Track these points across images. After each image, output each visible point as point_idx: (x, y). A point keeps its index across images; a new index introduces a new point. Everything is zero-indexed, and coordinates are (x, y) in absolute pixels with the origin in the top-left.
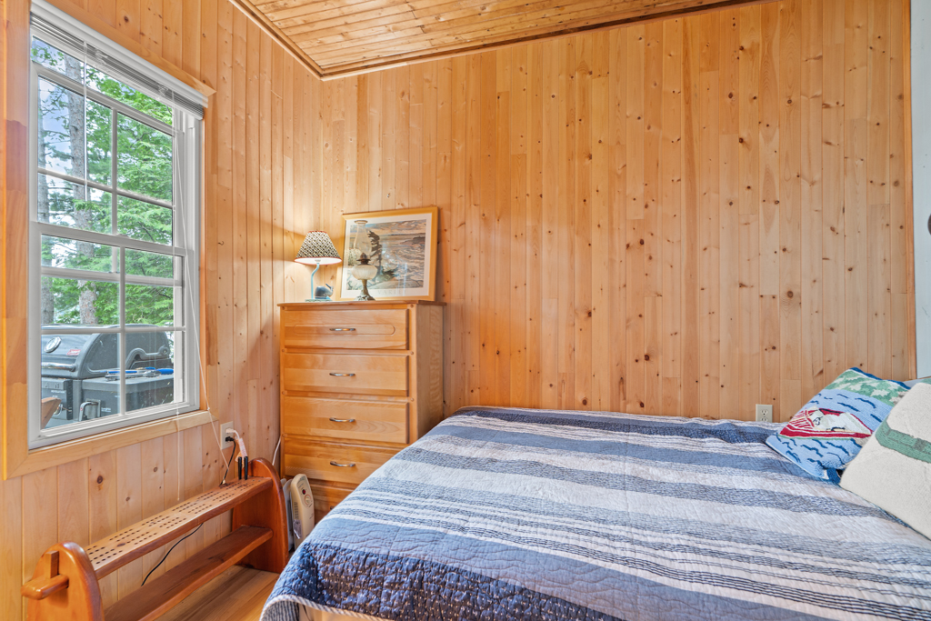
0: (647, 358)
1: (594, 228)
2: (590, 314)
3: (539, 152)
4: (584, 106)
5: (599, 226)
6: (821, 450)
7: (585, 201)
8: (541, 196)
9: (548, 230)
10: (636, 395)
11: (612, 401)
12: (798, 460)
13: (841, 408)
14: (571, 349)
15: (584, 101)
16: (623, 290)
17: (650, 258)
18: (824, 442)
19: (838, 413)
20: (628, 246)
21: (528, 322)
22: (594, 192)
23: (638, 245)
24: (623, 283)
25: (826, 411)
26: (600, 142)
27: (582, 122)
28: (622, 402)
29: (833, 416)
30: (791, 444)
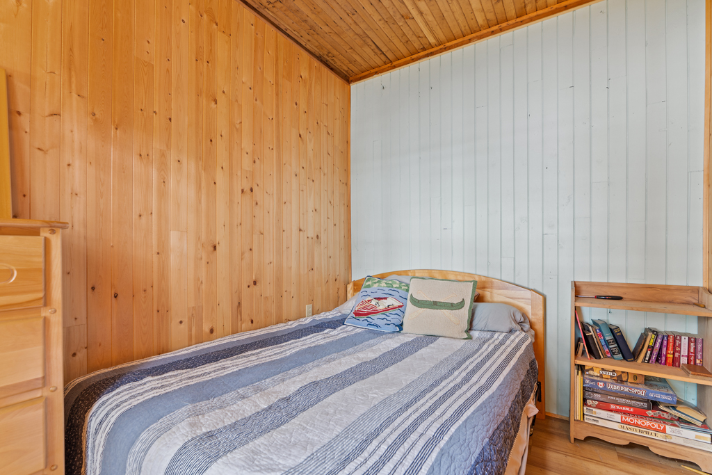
0: (255, 283)
1: (219, 169)
2: (215, 248)
3: (168, 70)
4: (211, 50)
5: (222, 168)
6: (388, 318)
7: (211, 141)
8: (170, 119)
9: (177, 159)
10: (249, 315)
11: (232, 325)
12: (377, 326)
13: (385, 296)
14: (199, 283)
15: (211, 46)
16: (239, 227)
17: (257, 204)
18: (387, 314)
19: (386, 298)
20: (243, 191)
21: (155, 256)
22: (219, 136)
23: (249, 191)
24: (239, 222)
25: (379, 299)
26: (224, 92)
27: (210, 65)
28: (239, 323)
29: (384, 300)
30: (369, 319)
